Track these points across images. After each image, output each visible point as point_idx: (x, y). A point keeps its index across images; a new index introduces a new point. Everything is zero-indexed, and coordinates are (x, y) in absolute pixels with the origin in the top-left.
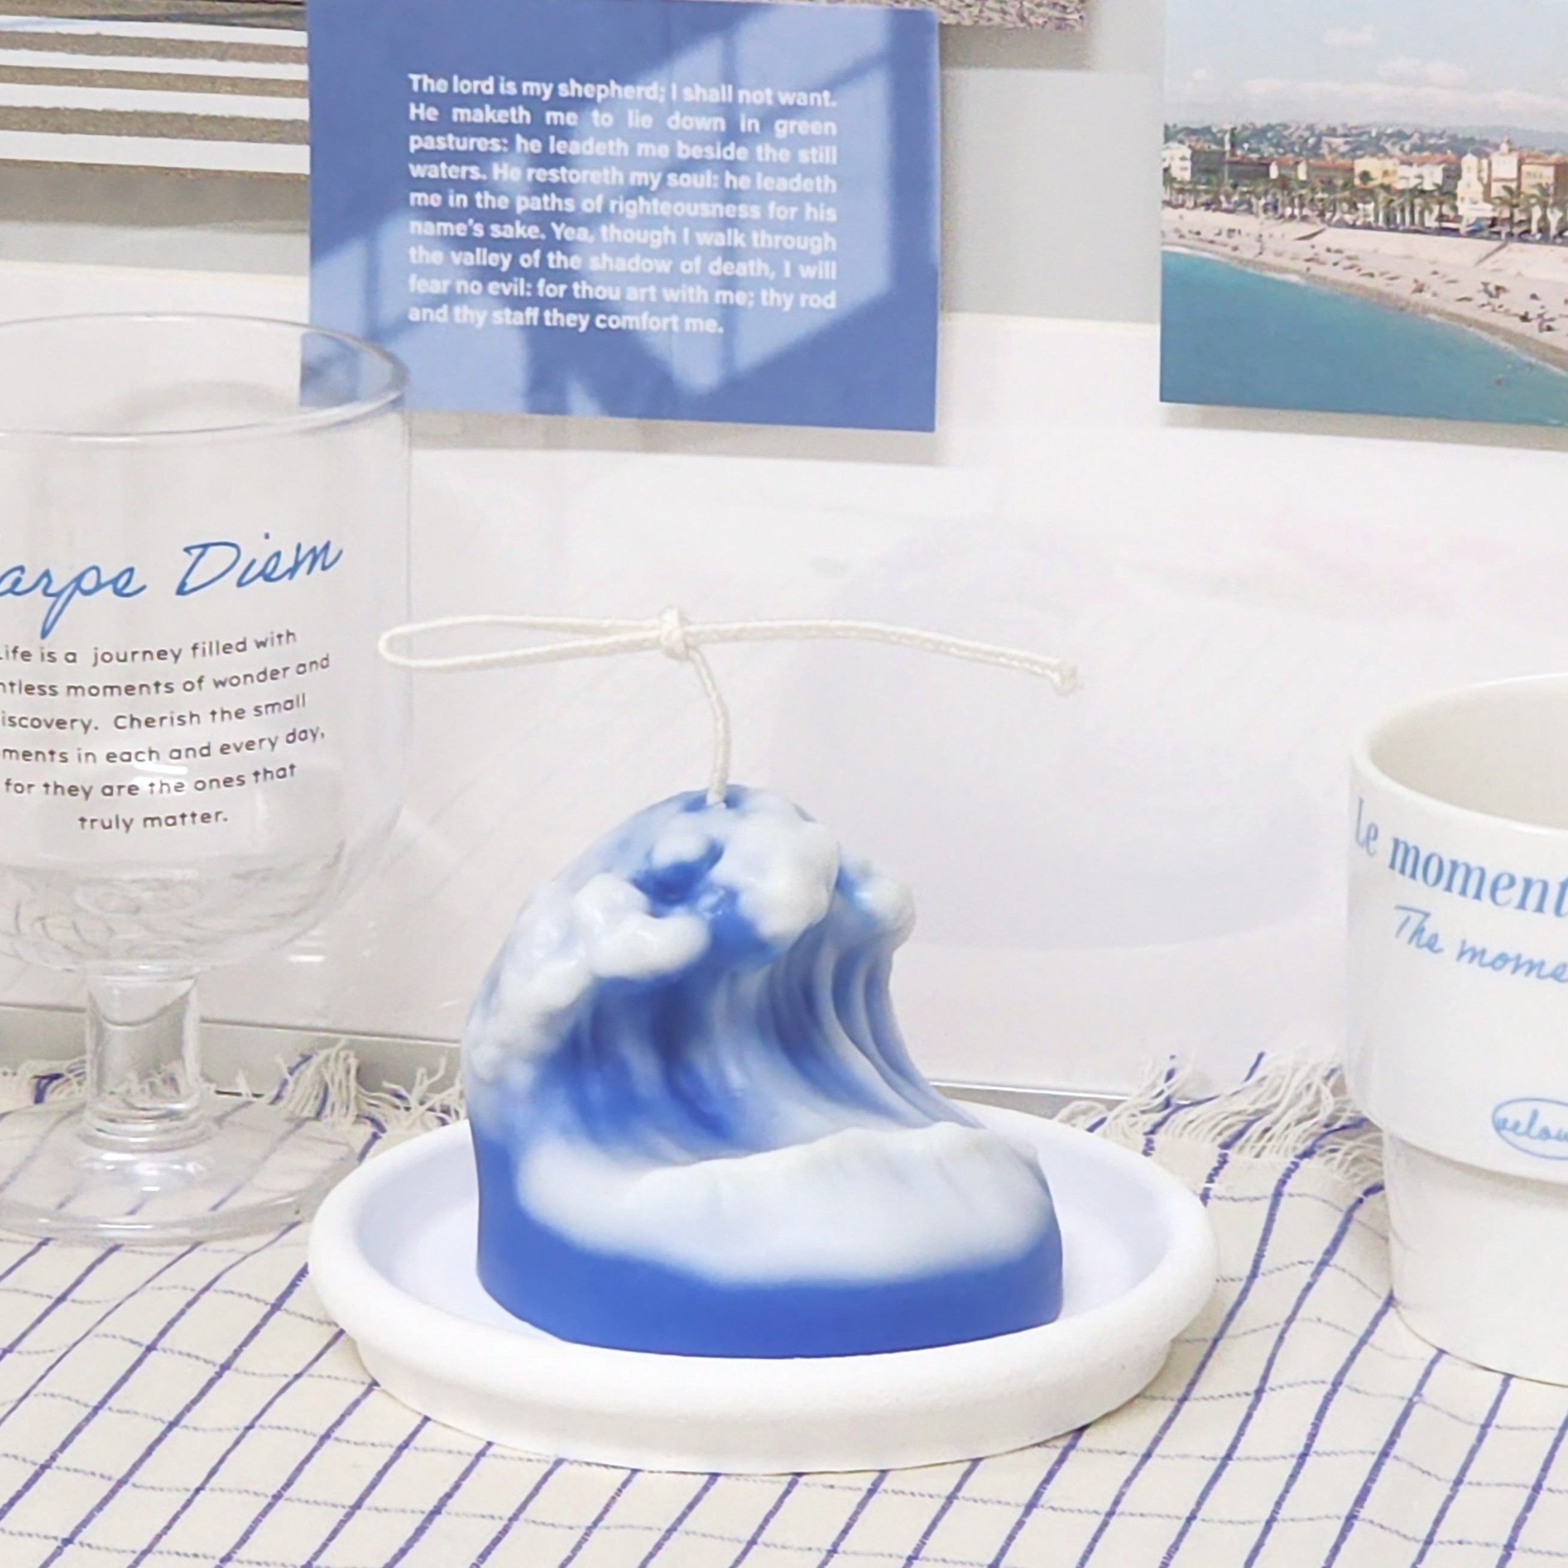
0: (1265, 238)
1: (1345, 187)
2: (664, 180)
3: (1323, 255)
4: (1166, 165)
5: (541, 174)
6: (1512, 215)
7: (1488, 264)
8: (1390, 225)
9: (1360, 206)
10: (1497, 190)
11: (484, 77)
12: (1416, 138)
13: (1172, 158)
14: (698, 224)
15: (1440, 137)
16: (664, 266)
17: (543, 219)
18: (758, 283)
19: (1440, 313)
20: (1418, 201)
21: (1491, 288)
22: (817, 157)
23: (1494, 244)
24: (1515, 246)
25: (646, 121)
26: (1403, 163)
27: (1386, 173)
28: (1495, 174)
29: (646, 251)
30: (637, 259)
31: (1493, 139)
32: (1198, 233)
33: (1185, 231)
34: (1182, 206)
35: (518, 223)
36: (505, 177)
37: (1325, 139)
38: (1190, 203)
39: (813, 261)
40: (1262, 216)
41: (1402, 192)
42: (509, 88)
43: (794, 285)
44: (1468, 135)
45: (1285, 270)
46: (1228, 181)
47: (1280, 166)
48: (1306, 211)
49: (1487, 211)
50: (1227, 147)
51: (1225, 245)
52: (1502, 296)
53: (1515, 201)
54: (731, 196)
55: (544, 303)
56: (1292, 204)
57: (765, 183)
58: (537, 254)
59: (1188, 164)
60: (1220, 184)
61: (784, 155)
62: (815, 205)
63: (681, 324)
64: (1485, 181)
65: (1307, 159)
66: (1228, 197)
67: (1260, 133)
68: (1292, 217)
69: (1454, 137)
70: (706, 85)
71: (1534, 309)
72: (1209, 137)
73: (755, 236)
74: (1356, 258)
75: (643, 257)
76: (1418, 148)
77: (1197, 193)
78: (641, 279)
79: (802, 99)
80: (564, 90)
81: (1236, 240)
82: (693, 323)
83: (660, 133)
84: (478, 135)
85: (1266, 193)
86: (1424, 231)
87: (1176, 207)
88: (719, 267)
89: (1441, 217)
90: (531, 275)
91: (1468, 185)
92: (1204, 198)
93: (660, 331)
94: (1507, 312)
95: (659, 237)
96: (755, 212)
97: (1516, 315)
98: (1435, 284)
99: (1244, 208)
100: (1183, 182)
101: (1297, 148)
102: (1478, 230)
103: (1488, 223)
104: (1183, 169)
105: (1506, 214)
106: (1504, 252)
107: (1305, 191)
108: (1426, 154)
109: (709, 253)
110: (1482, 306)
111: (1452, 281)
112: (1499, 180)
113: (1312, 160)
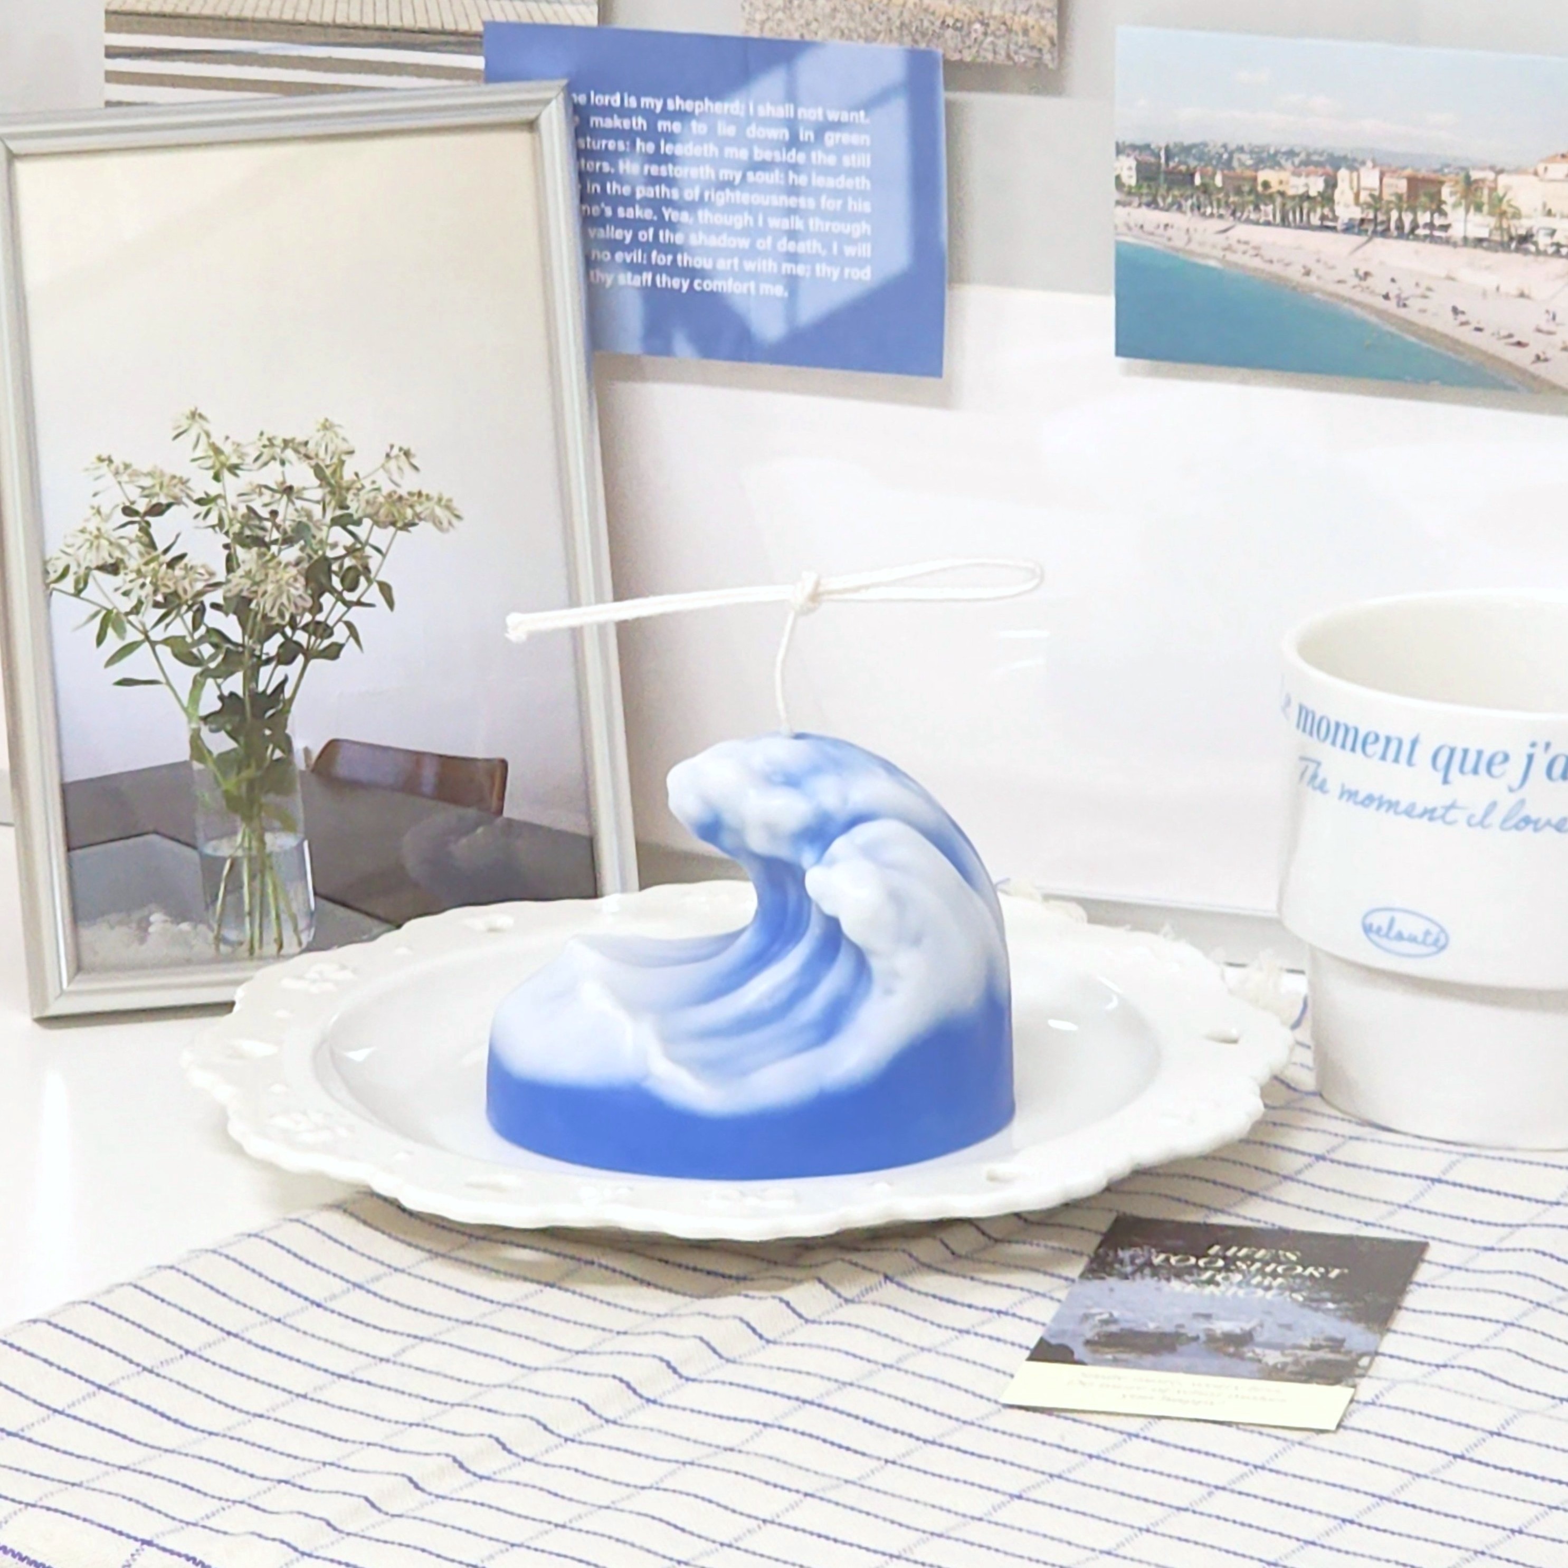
0: (1191, 231)
1: (1250, 192)
2: (744, 177)
3: (1235, 246)
4: (1117, 173)
5: (654, 170)
6: (1376, 217)
7: (1359, 254)
8: (1284, 222)
9: (1262, 207)
10: (1364, 197)
11: (612, 93)
12: (1303, 156)
13: (1122, 169)
14: (770, 211)
15: (1321, 154)
16: (744, 243)
17: (657, 204)
18: (813, 259)
19: (1322, 291)
20: (1306, 205)
21: (1361, 273)
22: (856, 162)
23: (1362, 239)
24: (1378, 240)
25: (731, 131)
26: (1294, 174)
27: (1281, 182)
28: (1363, 184)
29: (731, 231)
30: (724, 237)
31: (1360, 158)
32: (1142, 226)
33: (1132, 224)
34: (1130, 204)
35: (637, 207)
36: (628, 171)
37: (1236, 156)
38: (1136, 203)
39: (854, 242)
40: (1189, 214)
41: (1293, 198)
42: (632, 102)
43: (840, 260)
44: (1342, 154)
45: (1207, 256)
46: (1164, 187)
47: (1202, 177)
48: (1222, 211)
49: (1357, 213)
50: (1163, 160)
51: (1162, 236)
52: (1369, 279)
53: (1378, 205)
54: (793, 190)
55: (656, 269)
56: (1211, 204)
57: (818, 181)
58: (651, 231)
59: (1134, 173)
60: (1158, 188)
61: (831, 160)
62: (855, 199)
63: (757, 289)
64: (1355, 190)
65: (1222, 170)
66: (1164, 199)
67: (1187, 150)
68: (1212, 215)
69: (1331, 156)
70: (775, 104)
71: (1393, 290)
72: (1148, 152)
73: (811, 222)
74: (1260, 248)
75: (729, 236)
76: (1306, 163)
77: (1140, 195)
78: (728, 253)
79: (845, 116)
80: (671, 106)
81: (1170, 232)
82: (766, 288)
83: (740, 140)
84: (608, 138)
85: (1192, 196)
86: (1309, 227)
87: (1124, 205)
88: (784, 245)
89: (1323, 218)
90: (647, 248)
92: (1146, 199)
93: (742, 294)
94: (1372, 292)
95: (741, 221)
96: (811, 203)
97: (1380, 294)
98: (1317, 269)
99: (1175, 207)
100: (1130, 187)
101: (1214, 162)
102: (1349, 228)
103: (1357, 222)
104: (1131, 177)
105: (1371, 216)
106: (1370, 245)
107: (1221, 196)
108: (1311, 168)
109: (778, 234)
110: (1354, 287)
111: (1332, 268)
112: (1365, 189)
113: (1226, 172)
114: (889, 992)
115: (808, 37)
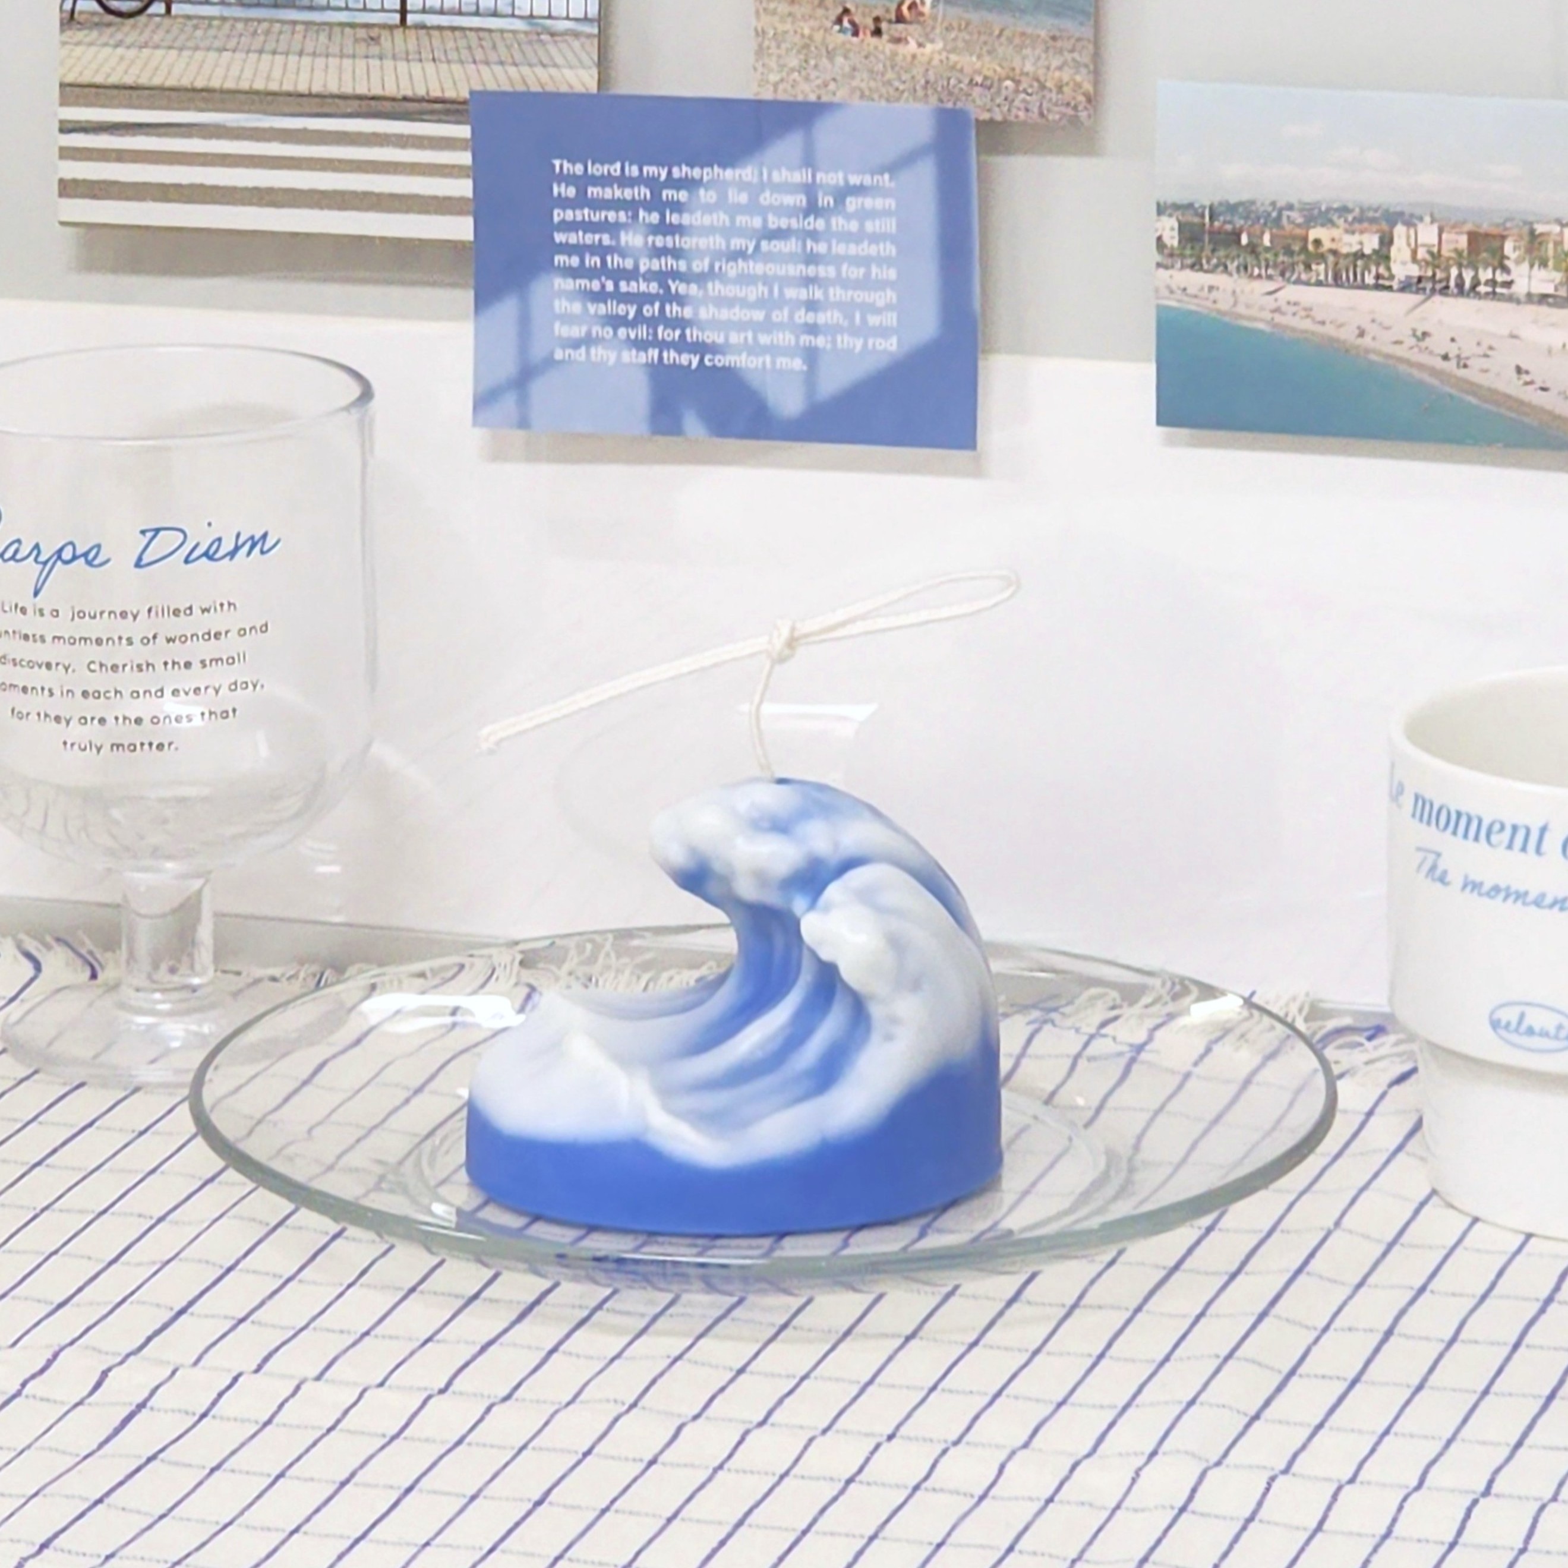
0: (1238, 292)
1: (1301, 251)
2: (757, 247)
3: (1284, 308)
4: (1158, 234)
5: (659, 241)
6: (1434, 275)
7: (1417, 313)
8: (1337, 282)
9: (1314, 267)
10: (1422, 253)
11: (612, 162)
12: (1356, 212)
13: (1163, 229)
14: (786, 281)
15: (1376, 210)
16: (759, 315)
17: (662, 277)
18: (834, 330)
19: (1378, 353)
20: (1359, 263)
21: (1419, 333)
22: (881, 227)
23: (1420, 297)
24: (1437, 299)
25: (743, 198)
26: (1347, 231)
27: (1333, 240)
28: (1420, 241)
29: (744, 303)
30: (737, 310)
31: (1418, 212)
32: (1185, 289)
33: (1174, 287)
34: (1172, 267)
35: (641, 280)
36: (630, 244)
37: (1286, 213)
38: (1178, 265)
39: (878, 311)
40: (1235, 276)
41: (1347, 255)
42: (635, 171)
43: (863, 331)
44: (1398, 209)
45: (1255, 319)
46: (1208, 248)
47: (1249, 235)
48: (1270, 271)
49: (1415, 271)
50: (1207, 220)
51: (1207, 299)
52: (1428, 339)
53: (1436, 262)
54: (812, 259)
55: (663, 345)
56: (1259, 265)
57: (840, 249)
58: (657, 305)
59: (1176, 233)
60: (1202, 249)
61: (854, 226)
62: (879, 266)
63: (773, 363)
64: (1413, 247)
65: (1271, 229)
66: (1208, 262)
67: (1232, 208)
68: (1259, 276)
69: (1387, 211)
70: (790, 169)
71: (1453, 350)
72: (1191, 212)
73: (831, 291)
74: (1311, 309)
75: (741, 308)
76: (1359, 220)
77: (1182, 256)
78: (741, 326)
79: (867, 180)
80: (676, 173)
81: (1214, 294)
82: (783, 362)
83: (753, 207)
84: (608, 209)
85: (1238, 256)
86: (1364, 287)
87: (1166, 267)
88: (802, 316)
89: (1378, 277)
90: (652, 323)
91: (1399, 250)
92: (1189, 261)
93: (756, 368)
94: (1431, 353)
95: (753, 293)
96: (831, 271)
97: (1439, 355)
98: (1372, 330)
99: (1221, 268)
100: (1172, 248)
101: (1262, 221)
102: (1407, 286)
103: (1415, 280)
104: (1172, 238)
105: (1430, 273)
106: (1428, 304)
107: (1269, 256)
108: (1366, 225)
109: (796, 304)
110: (1411, 348)
111: (1388, 328)
112: (1424, 245)
113: (1274, 231)
114: (889, 1038)
115: (825, 99)
